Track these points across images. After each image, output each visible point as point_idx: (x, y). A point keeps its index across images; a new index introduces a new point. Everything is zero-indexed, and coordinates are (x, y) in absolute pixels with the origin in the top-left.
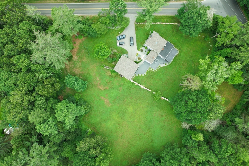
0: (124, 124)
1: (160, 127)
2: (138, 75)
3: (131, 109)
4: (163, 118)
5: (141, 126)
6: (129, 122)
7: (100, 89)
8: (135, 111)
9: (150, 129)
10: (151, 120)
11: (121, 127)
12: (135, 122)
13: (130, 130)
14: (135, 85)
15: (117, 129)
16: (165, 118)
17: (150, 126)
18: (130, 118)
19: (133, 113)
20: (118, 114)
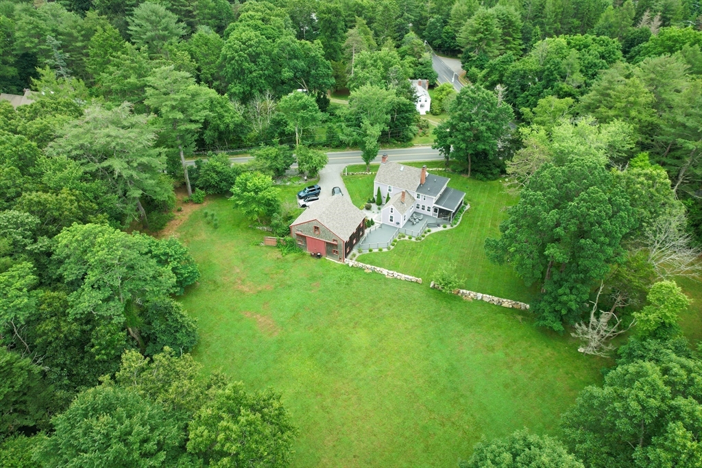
0: (343, 391)
1: (502, 387)
2: (368, 252)
3: (361, 338)
4: (500, 354)
5: (417, 391)
6: (360, 380)
7: (243, 293)
8: (380, 341)
9: (462, 400)
10: (451, 365)
11: (328, 402)
12: (389, 379)
13: (372, 414)
14: (365, 273)
15: (310, 414)
16: (507, 354)
17: (455, 389)
18: (364, 364)
19: (374, 349)
20: (312, 356)
